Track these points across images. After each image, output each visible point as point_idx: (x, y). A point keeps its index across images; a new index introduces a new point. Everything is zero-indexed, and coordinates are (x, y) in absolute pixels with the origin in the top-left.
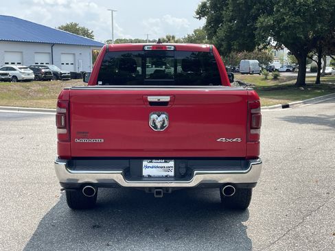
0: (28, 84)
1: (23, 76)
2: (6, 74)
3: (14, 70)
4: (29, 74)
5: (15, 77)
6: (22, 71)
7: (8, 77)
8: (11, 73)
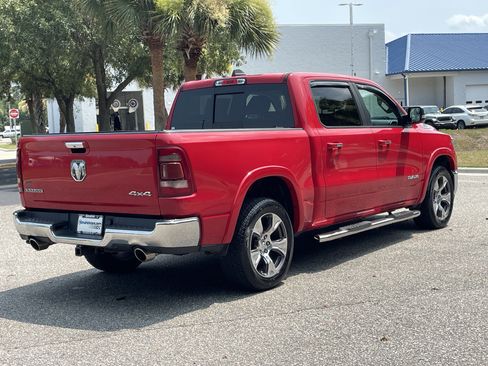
0: (478, 131)
1: (473, 120)
2: (448, 119)
3: (461, 111)
4: (482, 117)
5: (461, 122)
6: (473, 112)
7: (450, 122)
8: (456, 116)
